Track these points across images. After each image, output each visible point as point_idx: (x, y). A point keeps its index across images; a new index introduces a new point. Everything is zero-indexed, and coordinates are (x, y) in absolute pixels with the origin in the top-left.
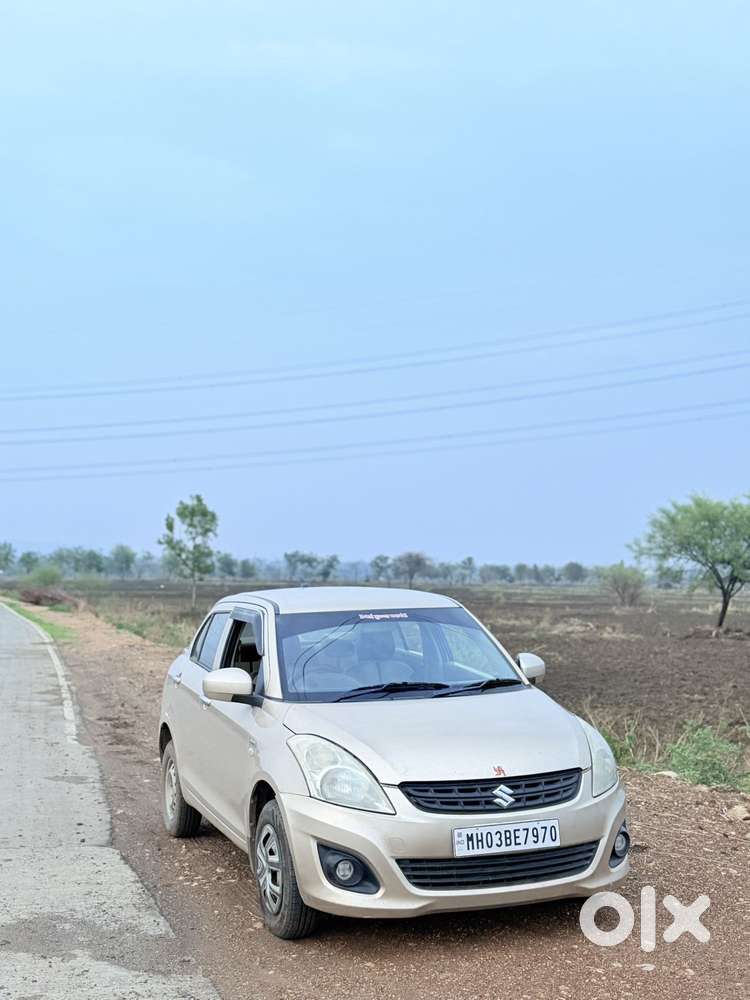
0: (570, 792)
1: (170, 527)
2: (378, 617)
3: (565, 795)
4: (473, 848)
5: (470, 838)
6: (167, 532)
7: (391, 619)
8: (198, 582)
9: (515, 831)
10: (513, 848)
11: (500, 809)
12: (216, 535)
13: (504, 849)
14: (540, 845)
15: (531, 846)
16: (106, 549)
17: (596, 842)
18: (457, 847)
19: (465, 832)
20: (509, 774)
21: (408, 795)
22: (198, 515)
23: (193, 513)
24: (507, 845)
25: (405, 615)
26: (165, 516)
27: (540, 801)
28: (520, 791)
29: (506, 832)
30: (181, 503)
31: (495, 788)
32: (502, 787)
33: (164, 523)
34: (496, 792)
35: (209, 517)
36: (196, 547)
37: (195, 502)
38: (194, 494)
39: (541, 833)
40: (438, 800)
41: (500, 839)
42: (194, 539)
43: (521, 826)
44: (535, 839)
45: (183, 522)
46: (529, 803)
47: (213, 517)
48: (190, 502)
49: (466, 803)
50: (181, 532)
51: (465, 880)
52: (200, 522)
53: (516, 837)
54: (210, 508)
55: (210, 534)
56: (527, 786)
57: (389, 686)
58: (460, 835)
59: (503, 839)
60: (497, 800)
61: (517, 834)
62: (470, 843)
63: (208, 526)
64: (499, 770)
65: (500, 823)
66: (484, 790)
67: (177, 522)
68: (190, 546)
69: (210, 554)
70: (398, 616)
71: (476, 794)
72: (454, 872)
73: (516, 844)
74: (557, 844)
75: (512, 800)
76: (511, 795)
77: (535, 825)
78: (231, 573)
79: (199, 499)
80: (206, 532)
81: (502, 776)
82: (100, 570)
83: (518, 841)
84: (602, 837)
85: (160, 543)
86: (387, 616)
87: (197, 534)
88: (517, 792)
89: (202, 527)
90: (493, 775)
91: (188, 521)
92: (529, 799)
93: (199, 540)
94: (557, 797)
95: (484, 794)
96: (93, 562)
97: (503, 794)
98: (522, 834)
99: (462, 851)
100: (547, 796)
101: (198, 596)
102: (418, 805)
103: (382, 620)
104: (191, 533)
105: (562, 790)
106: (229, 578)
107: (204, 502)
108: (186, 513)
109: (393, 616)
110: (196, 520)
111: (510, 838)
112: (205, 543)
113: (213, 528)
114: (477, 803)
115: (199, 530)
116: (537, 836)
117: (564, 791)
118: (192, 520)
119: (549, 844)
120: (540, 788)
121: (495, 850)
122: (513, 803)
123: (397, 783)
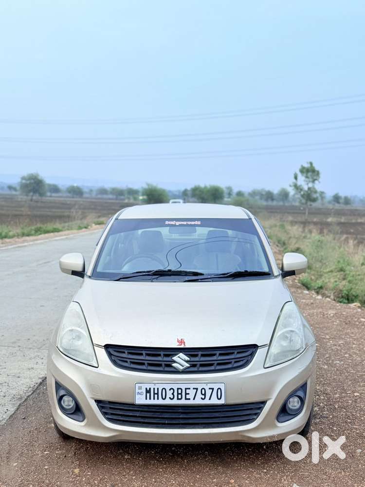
0: (241, 363)
1: (296, 178)
2: (178, 223)
3: (236, 365)
4: (150, 399)
5: (148, 391)
6: (294, 181)
7: (187, 225)
8: (309, 207)
9: (186, 389)
10: (183, 402)
11: (177, 372)
12: (319, 182)
13: (175, 402)
14: (207, 402)
15: (198, 401)
16: (276, 190)
17: (264, 403)
18: (137, 397)
19: (144, 387)
20: (188, 345)
21: (110, 355)
22: (311, 172)
23: (308, 171)
24: (178, 399)
25: (199, 223)
26: (294, 173)
27: (212, 368)
28: (197, 359)
29: (178, 389)
30: (302, 166)
31: (176, 355)
32: (181, 355)
33: (293, 176)
34: (175, 358)
35: (316, 173)
36: (309, 189)
37: (309, 165)
38: (309, 161)
39: (208, 392)
40: (129, 360)
41: (173, 394)
42: (308, 184)
43: (192, 386)
44: (203, 397)
45: (302, 175)
46: (201, 369)
47: (318, 173)
48: (307, 165)
49: (150, 365)
50: (302, 181)
51: (146, 421)
52: (311, 176)
53: (186, 394)
54: (317, 168)
55: (316, 182)
56: (203, 355)
57: (156, 272)
58: (140, 388)
59: (176, 394)
60: (174, 365)
61: (188, 391)
62: (148, 395)
63: (315, 178)
64: (182, 342)
65: (175, 381)
66: (166, 355)
67: (299, 175)
68: (306, 188)
69: (316, 192)
70: (193, 223)
71: (159, 358)
72: (138, 414)
73: (186, 399)
74: (222, 402)
75: (188, 365)
76: (187, 362)
77: (204, 386)
78: (338, 202)
79: (311, 164)
80: (313, 181)
81: (182, 346)
82: (273, 200)
83: (188, 397)
84: (269, 399)
85: (290, 186)
86: (185, 223)
87: (310, 182)
88: (193, 359)
89: (312, 178)
90: (175, 345)
91: (305, 175)
92: (202, 365)
93: (310, 185)
94: (230, 366)
95: (166, 359)
96: (269, 196)
97: (181, 361)
98: (192, 393)
99: (141, 400)
100: (219, 364)
101: (309, 213)
102: (115, 363)
103: (180, 225)
104: (307, 181)
105: (233, 361)
106: (337, 205)
107: (314, 165)
108: (304, 171)
109: (189, 223)
110: (309, 174)
111: (181, 394)
112: (313, 186)
113: (317, 178)
114: (160, 365)
115: (311, 180)
116: (205, 395)
117: (235, 362)
118: (307, 174)
119: (214, 401)
120: (215, 358)
121: (168, 402)
122: (188, 368)
123: (103, 345)
